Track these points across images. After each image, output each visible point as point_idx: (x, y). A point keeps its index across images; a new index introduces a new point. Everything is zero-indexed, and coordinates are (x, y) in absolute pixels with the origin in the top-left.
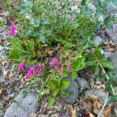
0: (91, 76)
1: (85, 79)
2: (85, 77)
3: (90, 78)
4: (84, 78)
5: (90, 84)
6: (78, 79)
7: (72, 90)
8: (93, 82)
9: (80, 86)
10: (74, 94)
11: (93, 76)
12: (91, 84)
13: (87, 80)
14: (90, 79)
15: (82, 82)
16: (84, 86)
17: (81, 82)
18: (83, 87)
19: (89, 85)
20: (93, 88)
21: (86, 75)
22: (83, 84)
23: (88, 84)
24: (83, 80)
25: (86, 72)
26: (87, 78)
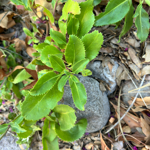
0: (126, 43)
1: (113, 61)
2: (111, 54)
3: (127, 50)
4: (110, 56)
5: (129, 68)
6: (96, 68)
7: (90, 110)
8: (136, 60)
9: (104, 82)
10: (98, 116)
11: (131, 41)
12: (131, 67)
13: (118, 59)
14: (126, 53)
15: (109, 72)
16: (114, 78)
17: (105, 72)
18: (114, 82)
19: (126, 71)
20: (142, 77)
21: (114, 47)
22: (112, 76)
23: (125, 69)
24: (108, 66)
25: (112, 39)
26: (116, 55)
